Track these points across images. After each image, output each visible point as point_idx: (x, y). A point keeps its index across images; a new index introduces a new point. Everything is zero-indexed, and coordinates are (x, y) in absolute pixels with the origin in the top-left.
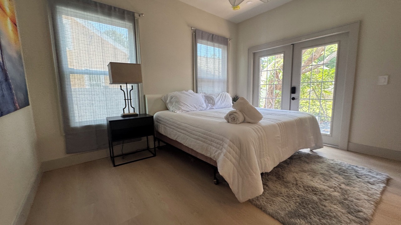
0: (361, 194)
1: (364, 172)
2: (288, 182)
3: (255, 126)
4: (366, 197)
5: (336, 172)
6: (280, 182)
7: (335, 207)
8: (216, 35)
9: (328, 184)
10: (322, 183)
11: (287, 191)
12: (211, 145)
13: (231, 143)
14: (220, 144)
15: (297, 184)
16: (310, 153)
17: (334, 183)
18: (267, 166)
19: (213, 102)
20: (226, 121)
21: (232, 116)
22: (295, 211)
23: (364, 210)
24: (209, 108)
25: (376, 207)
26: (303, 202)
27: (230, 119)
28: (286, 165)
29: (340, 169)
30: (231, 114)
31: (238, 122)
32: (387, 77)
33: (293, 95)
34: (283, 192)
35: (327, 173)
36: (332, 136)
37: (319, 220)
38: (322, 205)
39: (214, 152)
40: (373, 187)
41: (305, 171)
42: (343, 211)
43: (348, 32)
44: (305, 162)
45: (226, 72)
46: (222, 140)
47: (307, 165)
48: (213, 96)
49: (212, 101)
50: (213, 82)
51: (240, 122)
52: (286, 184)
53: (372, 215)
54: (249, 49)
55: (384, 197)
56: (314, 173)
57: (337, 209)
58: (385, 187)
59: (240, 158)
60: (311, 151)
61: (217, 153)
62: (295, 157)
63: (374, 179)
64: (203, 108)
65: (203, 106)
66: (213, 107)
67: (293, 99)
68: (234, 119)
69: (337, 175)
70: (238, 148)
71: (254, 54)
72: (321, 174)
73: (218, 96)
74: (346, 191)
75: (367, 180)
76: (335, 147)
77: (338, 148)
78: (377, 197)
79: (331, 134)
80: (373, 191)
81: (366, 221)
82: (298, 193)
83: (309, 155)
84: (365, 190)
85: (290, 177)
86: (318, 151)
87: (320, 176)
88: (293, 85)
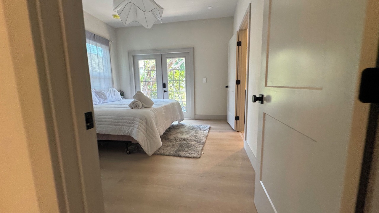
0: (201, 135)
1: (202, 127)
2: (172, 140)
3: (151, 109)
4: (203, 136)
5: (191, 130)
6: (168, 141)
7: (193, 142)
8: (97, 36)
9: (189, 135)
10: (186, 135)
11: (172, 144)
12: (124, 126)
13: (141, 120)
14: (132, 123)
15: (176, 139)
16: (178, 124)
17: (191, 134)
18: (161, 131)
19: (104, 97)
20: (130, 108)
21: (135, 104)
22: (178, 149)
23: (203, 140)
24: (102, 102)
25: (206, 138)
26: (180, 145)
27: (133, 106)
28: (168, 133)
29: (193, 128)
30: (133, 103)
31: (140, 108)
32: (205, 78)
33: (165, 89)
34: (170, 144)
35: (188, 131)
36: (187, 113)
37: (188, 149)
38: (188, 144)
39: (127, 130)
40: (205, 131)
41: (178, 133)
42: (196, 143)
43: (189, 53)
44: (177, 129)
45: (110, 70)
46: (133, 120)
47: (178, 130)
48: (104, 92)
49: (104, 95)
50: (100, 78)
51: (141, 107)
52: (170, 141)
53: (206, 141)
54: (128, 52)
55: (209, 134)
56: (182, 133)
57: (194, 143)
58: (209, 131)
59: (147, 128)
60: (179, 123)
61: (130, 130)
62: (171, 128)
63: (205, 128)
64: (97, 102)
65: (97, 101)
66: (105, 101)
67: (165, 91)
68: (136, 106)
69: (192, 131)
70: (145, 123)
71: (133, 56)
72: (185, 132)
73: (108, 91)
74: (196, 136)
75: (203, 129)
76: (190, 119)
77: (191, 119)
78: (206, 135)
79: (187, 111)
80: (205, 133)
81: (204, 143)
82: (177, 142)
83: (178, 125)
84: (203, 133)
85: (172, 137)
86: (182, 122)
87: (185, 133)
88: (164, 82)
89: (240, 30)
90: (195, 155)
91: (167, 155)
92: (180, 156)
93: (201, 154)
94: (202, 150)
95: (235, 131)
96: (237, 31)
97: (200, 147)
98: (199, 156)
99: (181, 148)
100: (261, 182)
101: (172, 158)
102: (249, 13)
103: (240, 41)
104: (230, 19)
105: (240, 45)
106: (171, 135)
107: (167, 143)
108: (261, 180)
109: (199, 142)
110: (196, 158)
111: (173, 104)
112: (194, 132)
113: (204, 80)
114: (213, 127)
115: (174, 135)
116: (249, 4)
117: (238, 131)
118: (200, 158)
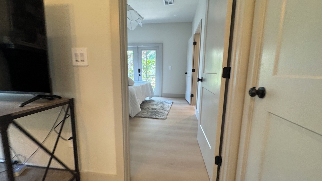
1: (167, 102)
2: (146, 109)
3: (133, 86)
4: (168, 107)
5: (159, 103)
7: (161, 111)
10: (156, 107)
11: (147, 111)
15: (149, 109)
17: (159, 106)
22: (151, 114)
23: (168, 109)
25: (170, 108)
26: (152, 112)
29: (161, 102)
33: (139, 73)
34: (145, 111)
35: (157, 104)
37: (158, 114)
38: (158, 111)
41: (150, 105)
42: (163, 111)
43: (159, 47)
44: (149, 102)
52: (145, 109)
53: (170, 110)
55: (172, 106)
56: (153, 105)
58: (172, 104)
60: (150, 99)
62: (145, 102)
63: (169, 103)
67: (140, 75)
74: (163, 107)
77: (158, 97)
78: (170, 106)
79: (156, 91)
80: (169, 105)
81: (168, 111)
82: (150, 111)
83: (149, 100)
84: (168, 105)
85: (146, 107)
86: (152, 99)
87: (155, 105)
88: (139, 68)
89: (196, 34)
90: (163, 117)
91: (144, 117)
92: (153, 118)
93: (167, 117)
94: (167, 115)
95: (190, 104)
96: (194, 34)
97: (166, 113)
98: (165, 118)
99: (153, 114)
100: (200, 125)
101: (147, 119)
102: (201, 25)
103: (196, 41)
104: (190, 23)
105: (196, 44)
106: (145, 106)
107: (143, 111)
108: (200, 124)
109: (165, 110)
110: (163, 119)
111: (147, 85)
112: (161, 104)
113: (170, 68)
114: (175, 102)
115: (147, 106)
116: (201, 19)
117: (192, 105)
118: (166, 119)
